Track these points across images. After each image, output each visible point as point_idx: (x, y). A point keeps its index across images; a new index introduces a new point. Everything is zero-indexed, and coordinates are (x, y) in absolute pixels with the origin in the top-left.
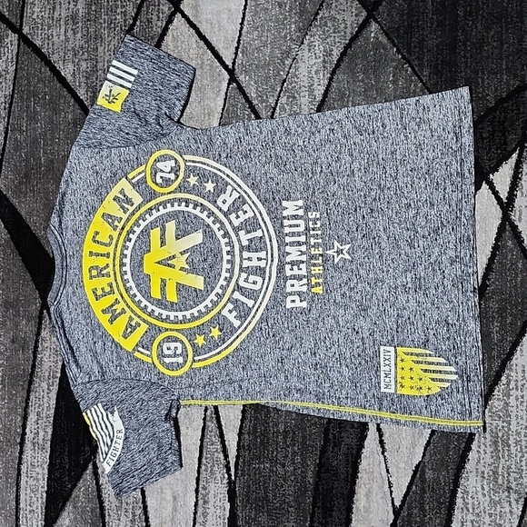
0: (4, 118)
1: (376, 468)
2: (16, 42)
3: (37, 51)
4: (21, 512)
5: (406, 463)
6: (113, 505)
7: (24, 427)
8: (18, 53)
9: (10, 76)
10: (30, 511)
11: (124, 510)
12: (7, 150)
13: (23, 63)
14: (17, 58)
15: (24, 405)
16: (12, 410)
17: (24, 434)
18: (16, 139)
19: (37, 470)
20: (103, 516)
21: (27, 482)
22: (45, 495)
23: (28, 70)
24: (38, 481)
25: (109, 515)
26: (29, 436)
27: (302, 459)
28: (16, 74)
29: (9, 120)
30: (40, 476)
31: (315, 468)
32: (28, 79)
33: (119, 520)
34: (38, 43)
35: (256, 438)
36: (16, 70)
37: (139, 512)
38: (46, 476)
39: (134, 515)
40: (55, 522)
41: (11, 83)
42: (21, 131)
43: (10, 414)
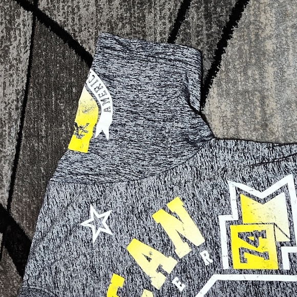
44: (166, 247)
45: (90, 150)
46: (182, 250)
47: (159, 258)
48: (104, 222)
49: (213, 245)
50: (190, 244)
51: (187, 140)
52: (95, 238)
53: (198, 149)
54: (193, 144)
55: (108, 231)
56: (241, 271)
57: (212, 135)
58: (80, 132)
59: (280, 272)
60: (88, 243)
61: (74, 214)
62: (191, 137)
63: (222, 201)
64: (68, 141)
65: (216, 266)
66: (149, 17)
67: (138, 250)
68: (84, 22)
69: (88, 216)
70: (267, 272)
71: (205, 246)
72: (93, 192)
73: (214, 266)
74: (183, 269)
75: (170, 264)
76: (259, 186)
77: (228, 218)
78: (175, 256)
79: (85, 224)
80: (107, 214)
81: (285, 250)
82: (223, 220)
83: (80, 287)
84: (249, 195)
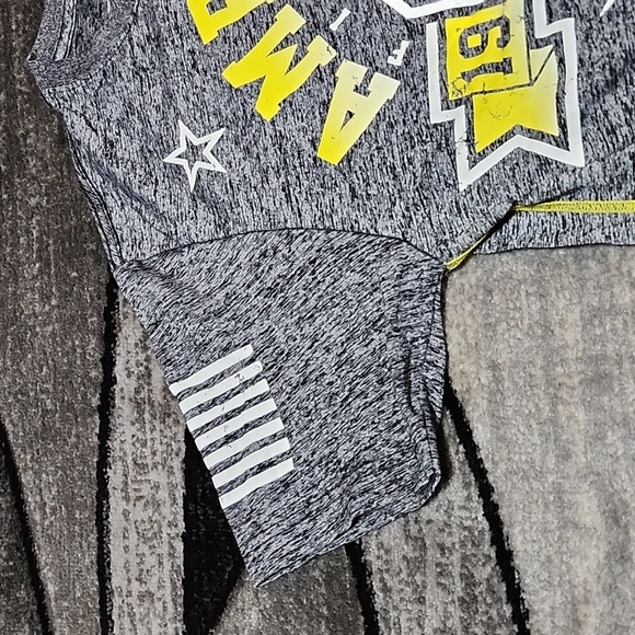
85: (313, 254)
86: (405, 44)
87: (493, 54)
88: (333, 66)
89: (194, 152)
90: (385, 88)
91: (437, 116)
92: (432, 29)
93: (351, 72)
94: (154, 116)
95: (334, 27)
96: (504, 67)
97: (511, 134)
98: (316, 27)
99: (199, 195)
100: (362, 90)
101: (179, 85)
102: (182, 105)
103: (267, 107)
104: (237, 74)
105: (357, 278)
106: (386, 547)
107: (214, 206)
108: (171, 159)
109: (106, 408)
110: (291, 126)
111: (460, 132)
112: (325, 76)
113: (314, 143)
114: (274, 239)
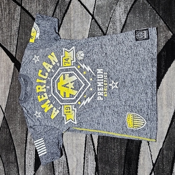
0: (17, 35)
1: (146, 150)
2: (20, 9)
3: (27, 12)
4: (26, 166)
5: (157, 148)
6: (57, 163)
7: (27, 137)
8: (21, 13)
9: (18, 21)
10: (29, 166)
11: (60, 165)
12: (18, 46)
13: (22, 16)
14: (21, 15)
15: (26, 130)
16: (22, 132)
17: (27, 140)
18: (21, 42)
19: (31, 152)
20: (53, 167)
21: (28, 156)
22: (34, 160)
23: (24, 18)
24: (32, 155)
25: (56, 167)
26: (28, 140)
27: (120, 147)
28: (20, 20)
29: (18, 35)
30: (32, 154)
31: (125, 150)
32: (24, 21)
33: (59, 168)
34: (27, 9)
35: (104, 140)
36: (20, 18)
37: (65, 165)
38: (35, 154)
39: (64, 166)
40: (38, 169)
41: (19, 23)
42: (23, 39)
43: (22, 133)
44: (51, 63)
45: (35, 42)
46: (54, 63)
47: (49, 66)
48: (38, 59)
49: (60, 62)
50: (55, 62)
51: (55, 39)
52: (36, 62)
53: (57, 41)
54: (56, 40)
55: (38, 60)
56: (64, 67)
57: (60, 38)
58: (32, 38)
59: (71, 66)
60: (34, 64)
61: (31, 57)
62: (56, 39)
63: (62, 53)
64: (29, 40)
65: (60, 66)
66: (48, 10)
67: (45, 64)
68: (33, 10)
69: (34, 58)
70: (69, 66)
71: (58, 62)
72: (35, 51)
73: (59, 66)
74: (54, 68)
75: (51, 67)
76: (68, 49)
77: (63, 56)
78: (52, 65)
79: (33, 59)
80: (38, 57)
81: (72, 62)
82: (62, 56)
83: (33, 73)
84: (67, 51)
85: (50, 129)
86: (60, 107)
87: (68, 111)
88: (53, 108)
89: (37, 114)
90: (58, 111)
91: (63, 116)
92: (63, 106)
93: (55, 109)
94: (33, 109)
95: (53, 103)
96: (70, 112)
97: (70, 119)
98: (51, 103)
99: (38, 119)
100: (56, 111)
101: (36, 106)
102: (36, 109)
103: (46, 111)
104: (43, 106)
105: (54, 132)
106: (56, 162)
107: (39, 121)
108: (35, 115)
109: (26, 143)
110: (48, 113)
111: (65, 118)
112: (52, 109)
113: (51, 116)
114: (46, 126)
